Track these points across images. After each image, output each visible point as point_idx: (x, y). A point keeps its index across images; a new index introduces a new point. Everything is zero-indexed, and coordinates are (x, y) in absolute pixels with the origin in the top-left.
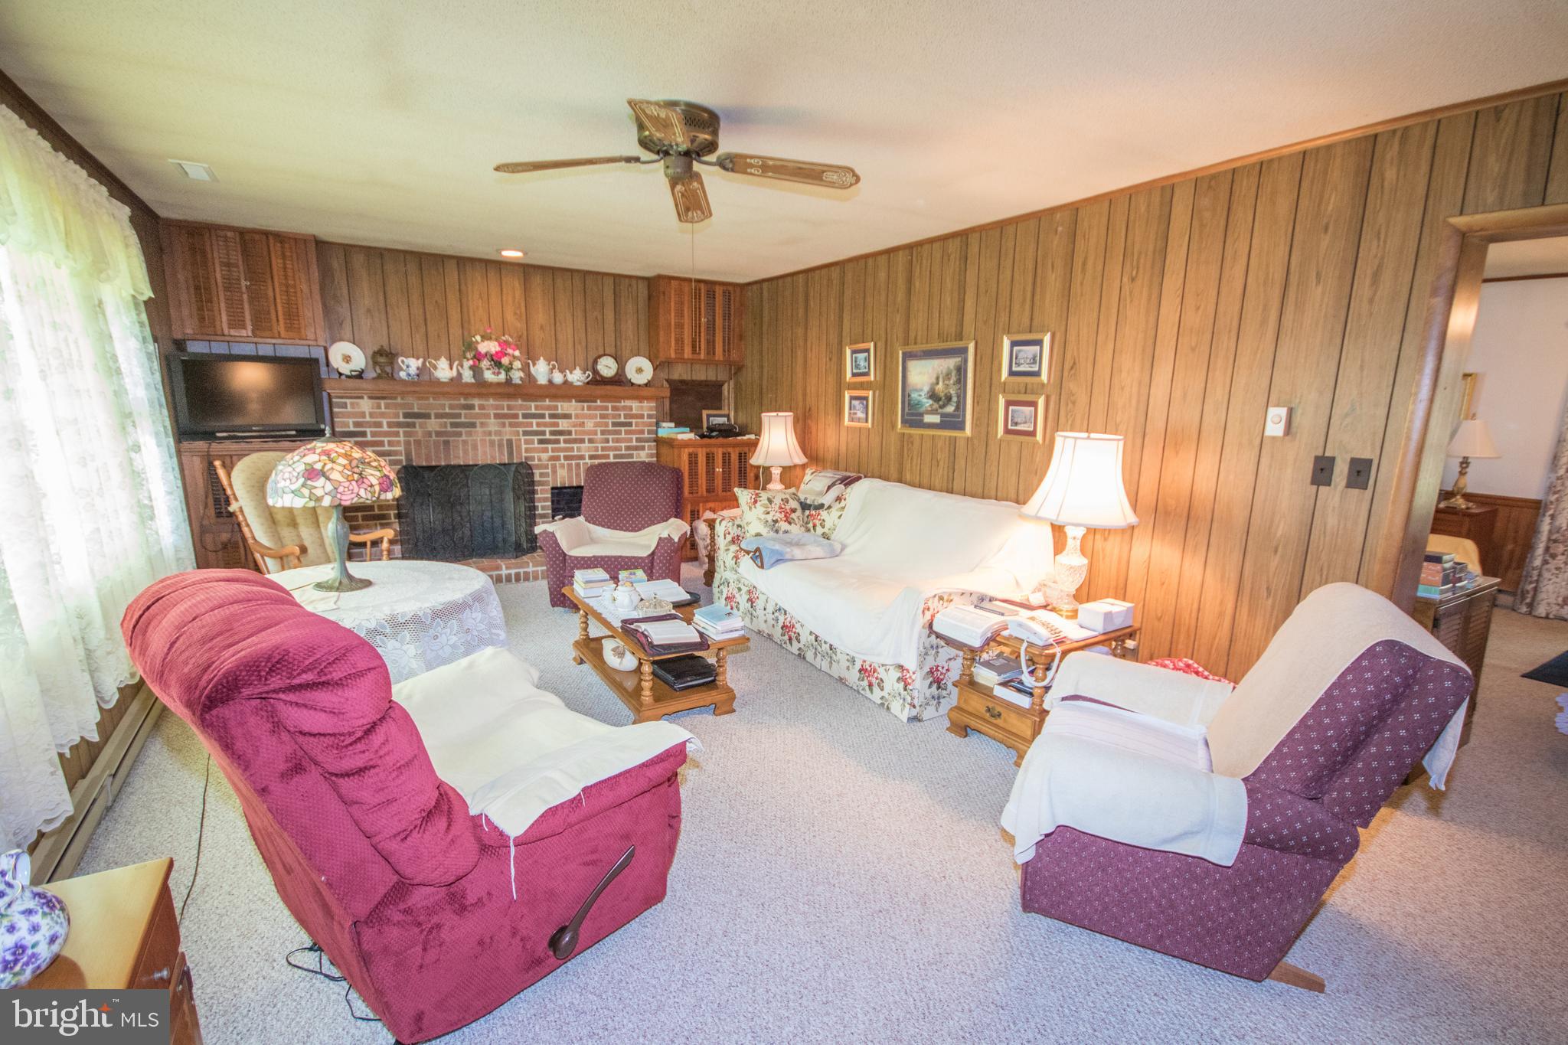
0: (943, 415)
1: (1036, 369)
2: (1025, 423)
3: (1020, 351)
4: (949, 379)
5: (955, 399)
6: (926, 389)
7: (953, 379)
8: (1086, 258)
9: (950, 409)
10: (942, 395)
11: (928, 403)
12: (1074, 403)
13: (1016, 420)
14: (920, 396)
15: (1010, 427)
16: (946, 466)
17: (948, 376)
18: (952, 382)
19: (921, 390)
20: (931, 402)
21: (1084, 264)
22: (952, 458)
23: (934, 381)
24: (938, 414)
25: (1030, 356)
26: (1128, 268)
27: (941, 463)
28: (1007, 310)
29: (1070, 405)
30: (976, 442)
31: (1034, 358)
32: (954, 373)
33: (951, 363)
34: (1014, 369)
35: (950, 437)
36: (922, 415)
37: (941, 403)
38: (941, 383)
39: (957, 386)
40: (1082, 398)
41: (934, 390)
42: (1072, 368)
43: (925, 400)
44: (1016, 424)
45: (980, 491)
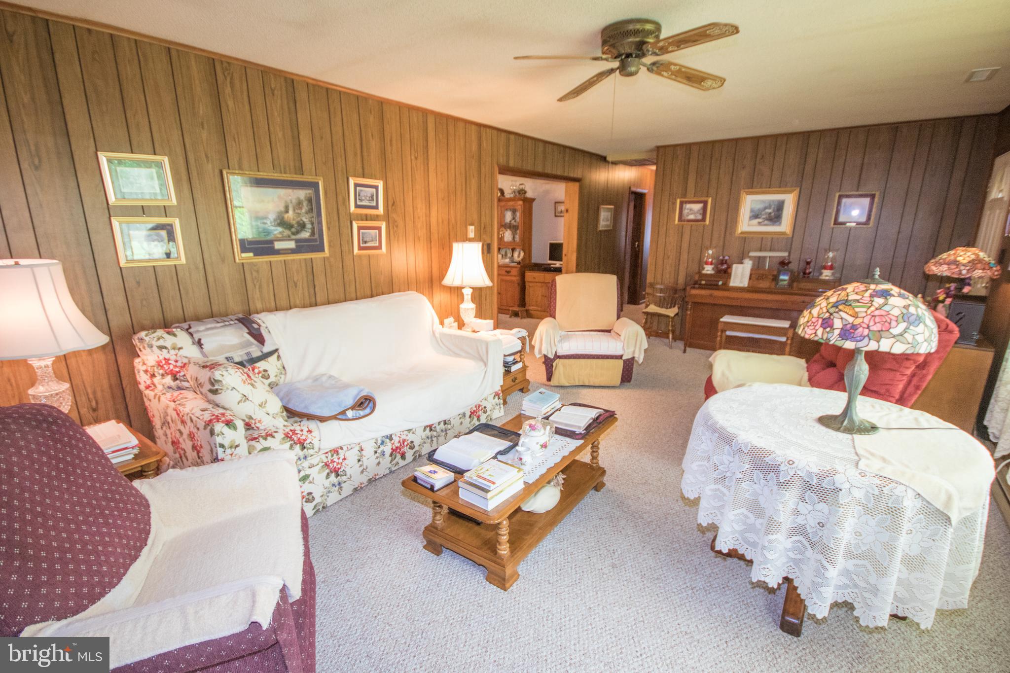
0: (297, 241)
1: (374, 204)
2: (372, 241)
3: (361, 191)
4: (301, 208)
5: (309, 226)
6: (272, 217)
7: (305, 208)
8: (391, 137)
9: (305, 235)
10: (294, 222)
11: (277, 231)
12: (397, 226)
13: (365, 240)
14: (265, 223)
15: (362, 245)
16: (305, 285)
17: (299, 204)
18: (304, 211)
19: (266, 218)
20: (280, 229)
21: (391, 141)
22: (311, 277)
23: (283, 209)
24: (292, 240)
25: (369, 195)
26: (413, 152)
27: (300, 284)
28: (343, 158)
29: (395, 228)
30: (332, 260)
31: (372, 197)
32: (305, 204)
33: (302, 194)
34: (359, 203)
35: (305, 260)
36: (271, 242)
37: (293, 230)
38: (291, 212)
39: (310, 215)
40: (401, 223)
41: (283, 218)
42: (393, 205)
43: (272, 228)
44: (366, 242)
45: (342, 296)
